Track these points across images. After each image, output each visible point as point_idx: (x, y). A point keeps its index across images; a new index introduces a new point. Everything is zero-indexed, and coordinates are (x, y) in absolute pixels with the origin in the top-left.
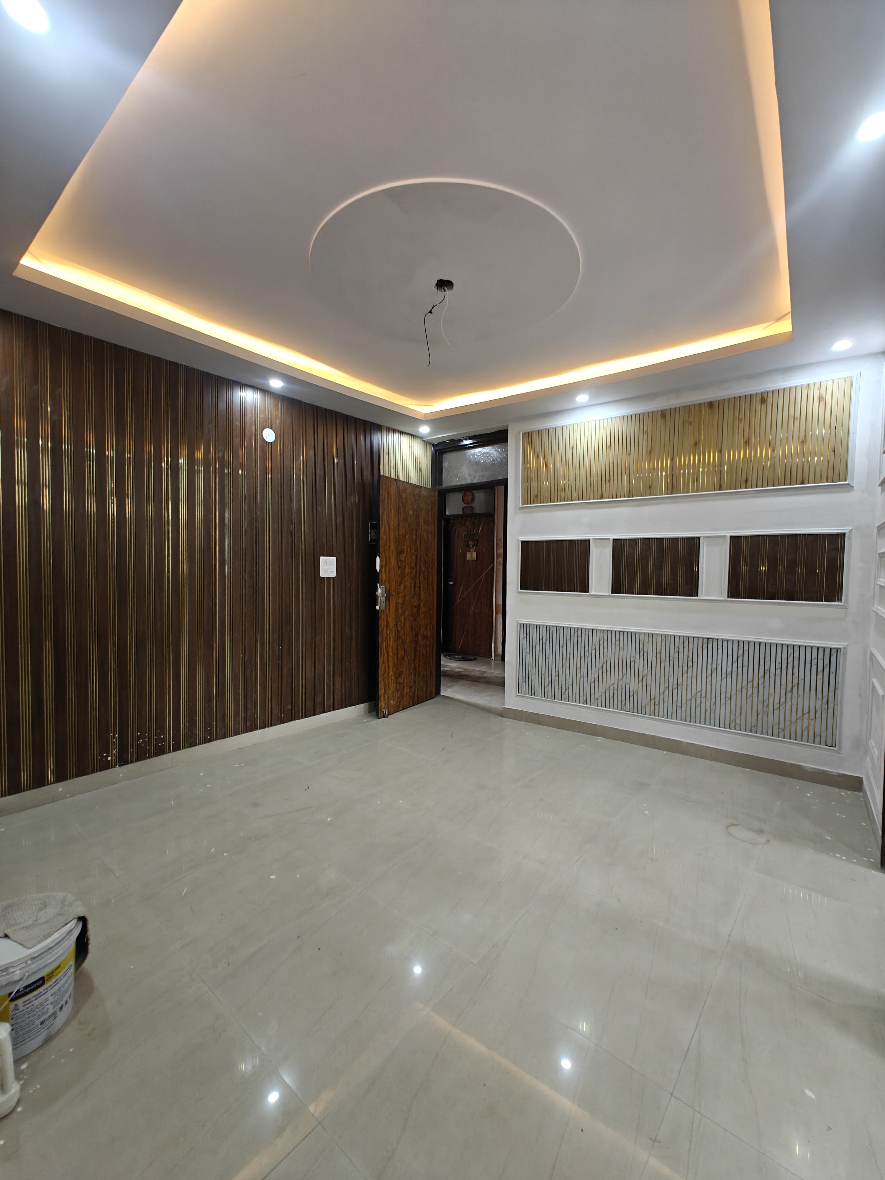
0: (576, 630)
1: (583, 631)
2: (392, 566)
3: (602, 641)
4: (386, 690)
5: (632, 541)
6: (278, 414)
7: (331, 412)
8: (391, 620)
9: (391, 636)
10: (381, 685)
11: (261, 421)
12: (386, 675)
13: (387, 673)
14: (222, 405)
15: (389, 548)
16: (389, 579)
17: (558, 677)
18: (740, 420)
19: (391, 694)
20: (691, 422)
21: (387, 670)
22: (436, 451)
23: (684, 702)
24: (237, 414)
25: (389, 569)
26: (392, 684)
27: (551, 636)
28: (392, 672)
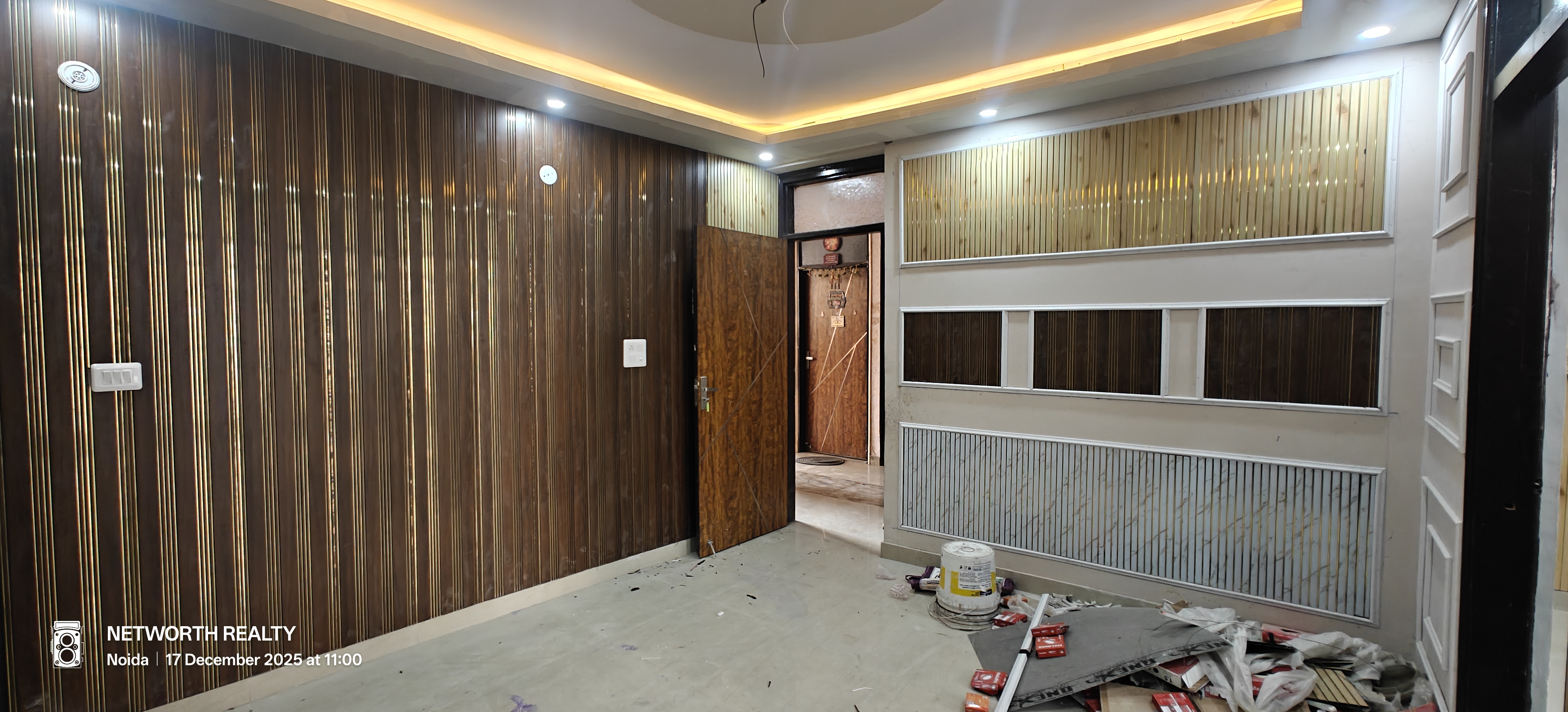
0: (983, 438)
1: (993, 440)
2: (717, 349)
3: (1020, 455)
4: (710, 519)
5: (1062, 316)
6: (561, 145)
7: (636, 137)
8: (717, 422)
9: (717, 444)
10: (703, 513)
11: (537, 156)
12: (710, 499)
13: (712, 495)
14: (481, 137)
15: (713, 324)
16: (713, 367)
17: (958, 503)
18: (1220, 141)
19: (718, 524)
20: (1147, 144)
21: (712, 492)
22: (784, 185)
23: (1141, 545)
24: (503, 148)
25: (713, 353)
26: (720, 511)
27: (948, 446)
28: (720, 495)
